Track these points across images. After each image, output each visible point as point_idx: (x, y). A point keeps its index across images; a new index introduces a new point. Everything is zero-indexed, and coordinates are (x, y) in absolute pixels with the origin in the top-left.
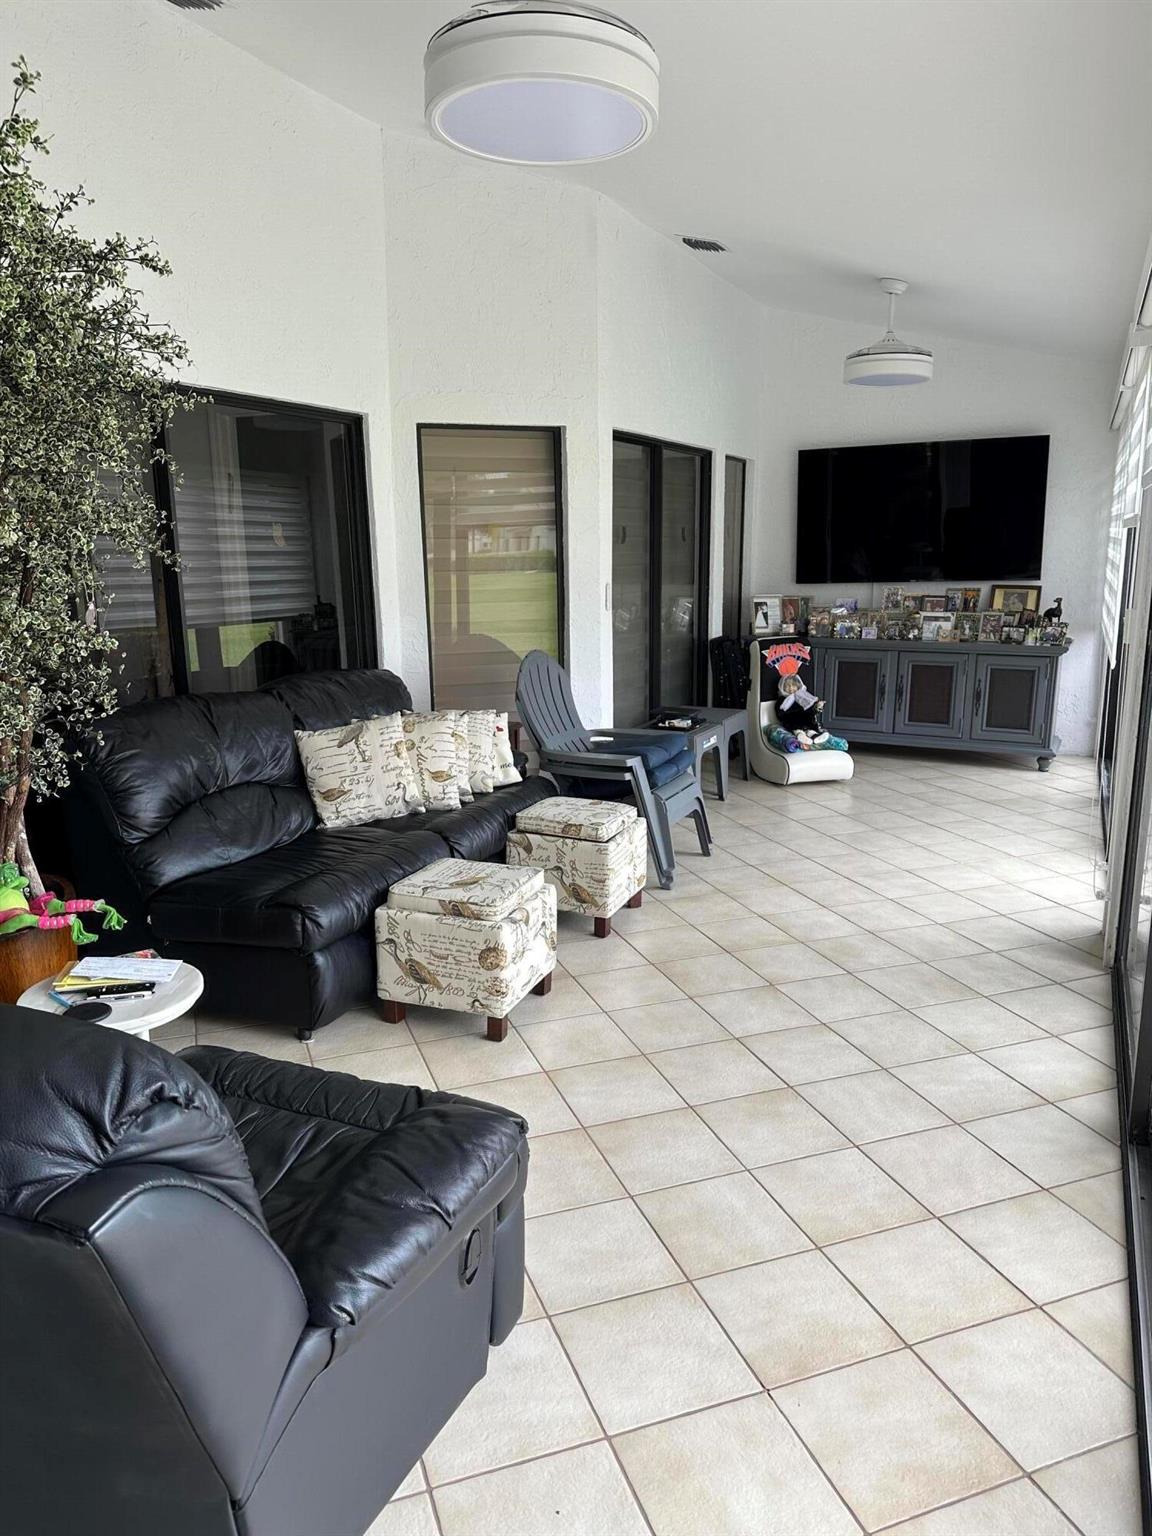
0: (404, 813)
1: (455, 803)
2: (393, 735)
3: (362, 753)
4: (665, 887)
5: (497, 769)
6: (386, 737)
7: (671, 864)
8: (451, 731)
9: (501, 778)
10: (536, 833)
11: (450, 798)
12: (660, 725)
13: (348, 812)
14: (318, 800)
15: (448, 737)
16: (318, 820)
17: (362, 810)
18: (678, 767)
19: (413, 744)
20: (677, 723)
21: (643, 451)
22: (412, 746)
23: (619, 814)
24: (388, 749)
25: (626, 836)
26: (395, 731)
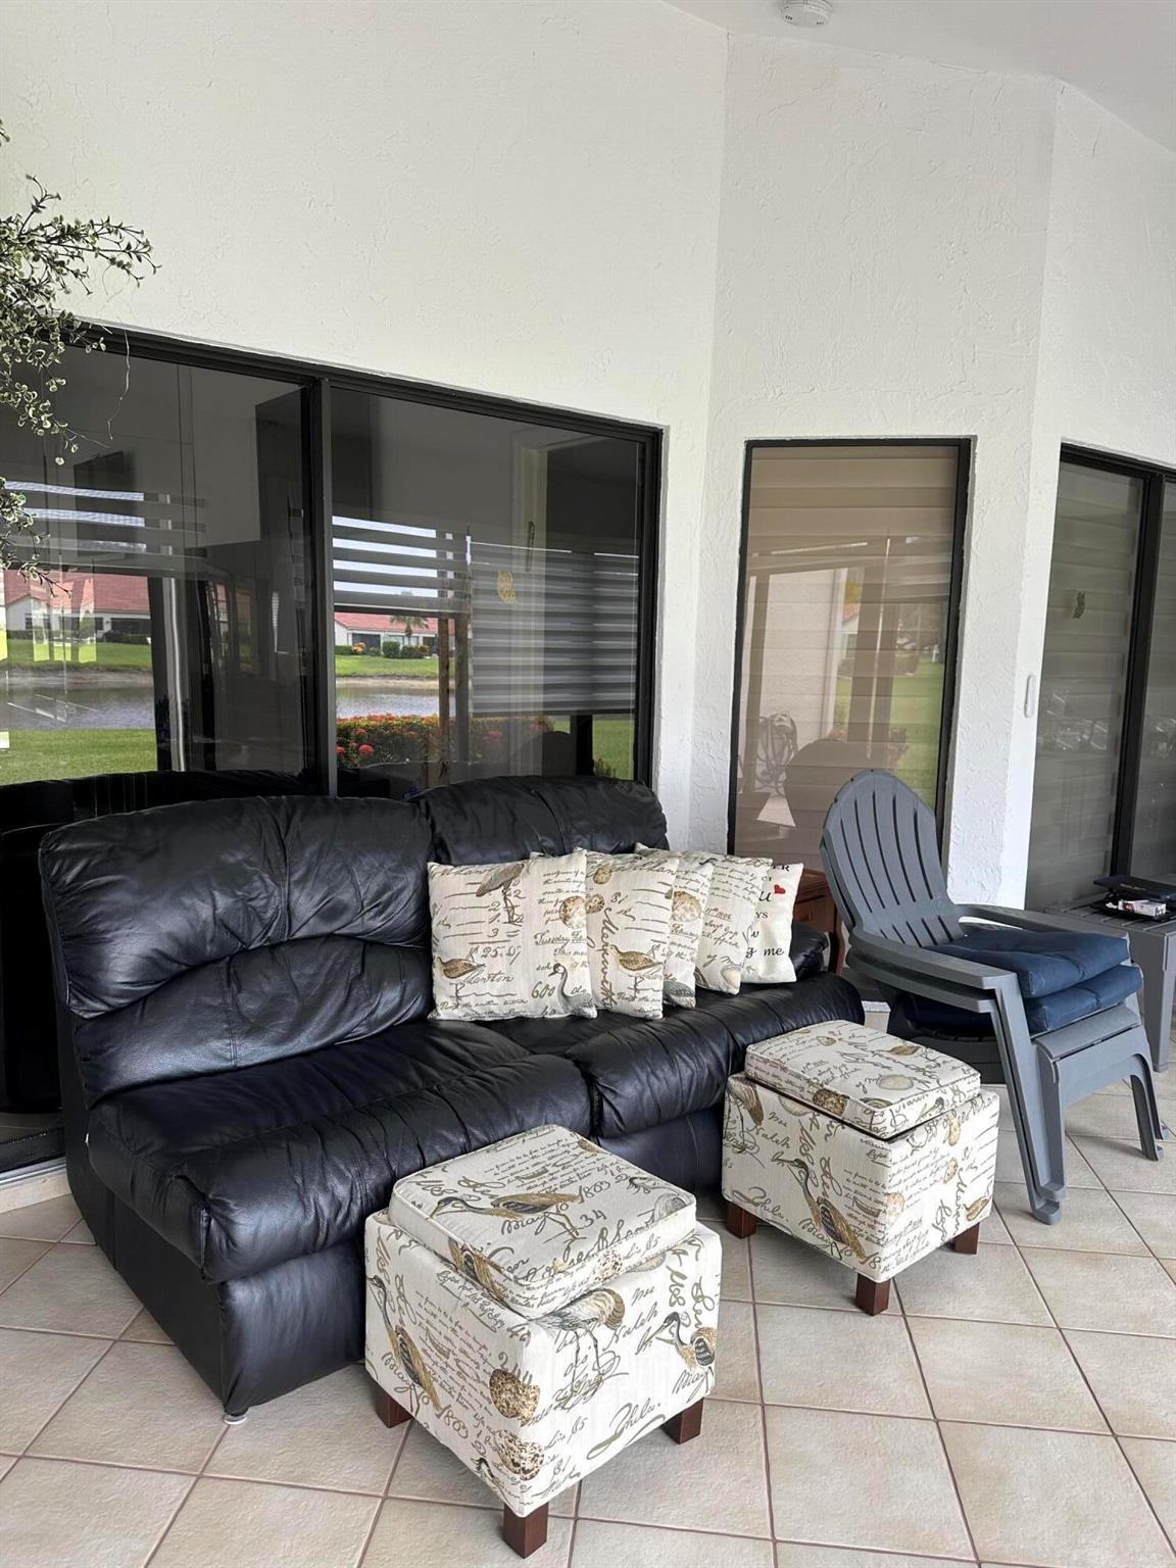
0: (561, 1013)
1: (653, 1007)
2: (565, 886)
3: (510, 909)
4: (1041, 1217)
5: (758, 956)
6: (552, 887)
7: (1057, 1177)
8: (666, 889)
9: (760, 971)
10: (774, 1089)
11: (645, 999)
12: (1110, 905)
13: (471, 1000)
14: (437, 972)
15: (661, 899)
16: (431, 1004)
17: (496, 1000)
18: (1098, 997)
19: (602, 903)
20: (1139, 907)
21: (1131, 484)
22: (596, 906)
23: (934, 1084)
24: (550, 907)
25: (941, 1131)
26: (568, 880)
